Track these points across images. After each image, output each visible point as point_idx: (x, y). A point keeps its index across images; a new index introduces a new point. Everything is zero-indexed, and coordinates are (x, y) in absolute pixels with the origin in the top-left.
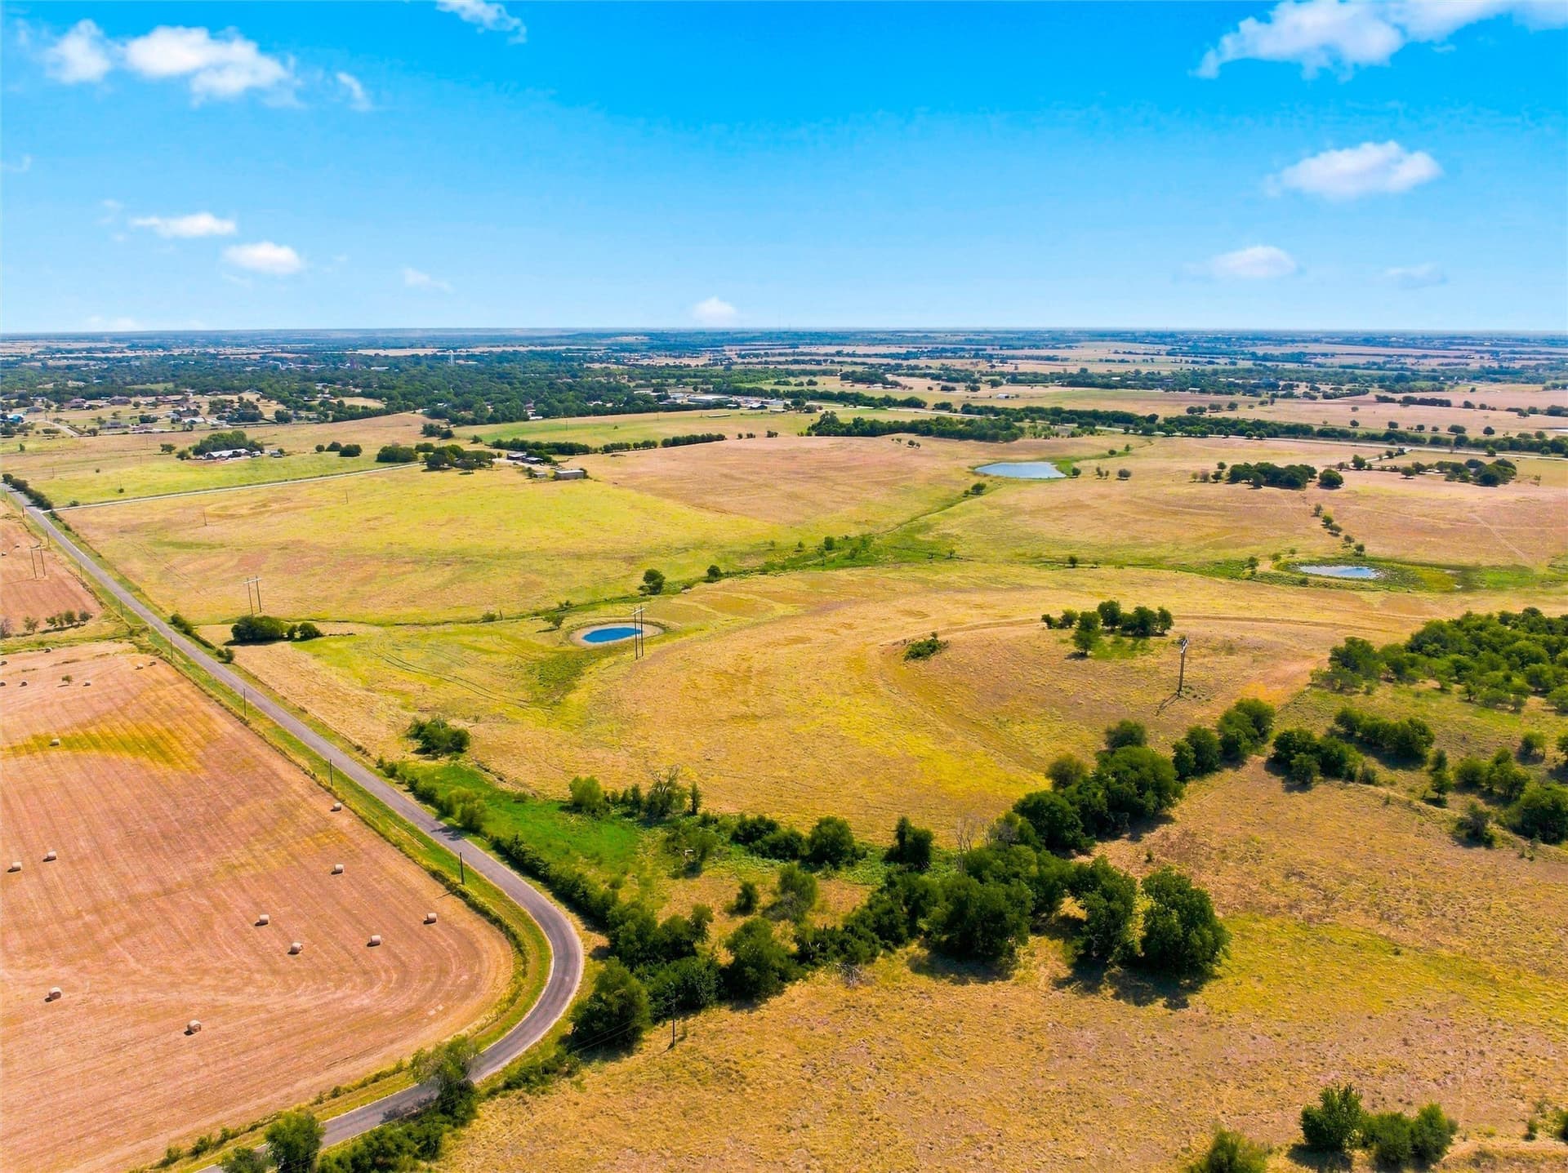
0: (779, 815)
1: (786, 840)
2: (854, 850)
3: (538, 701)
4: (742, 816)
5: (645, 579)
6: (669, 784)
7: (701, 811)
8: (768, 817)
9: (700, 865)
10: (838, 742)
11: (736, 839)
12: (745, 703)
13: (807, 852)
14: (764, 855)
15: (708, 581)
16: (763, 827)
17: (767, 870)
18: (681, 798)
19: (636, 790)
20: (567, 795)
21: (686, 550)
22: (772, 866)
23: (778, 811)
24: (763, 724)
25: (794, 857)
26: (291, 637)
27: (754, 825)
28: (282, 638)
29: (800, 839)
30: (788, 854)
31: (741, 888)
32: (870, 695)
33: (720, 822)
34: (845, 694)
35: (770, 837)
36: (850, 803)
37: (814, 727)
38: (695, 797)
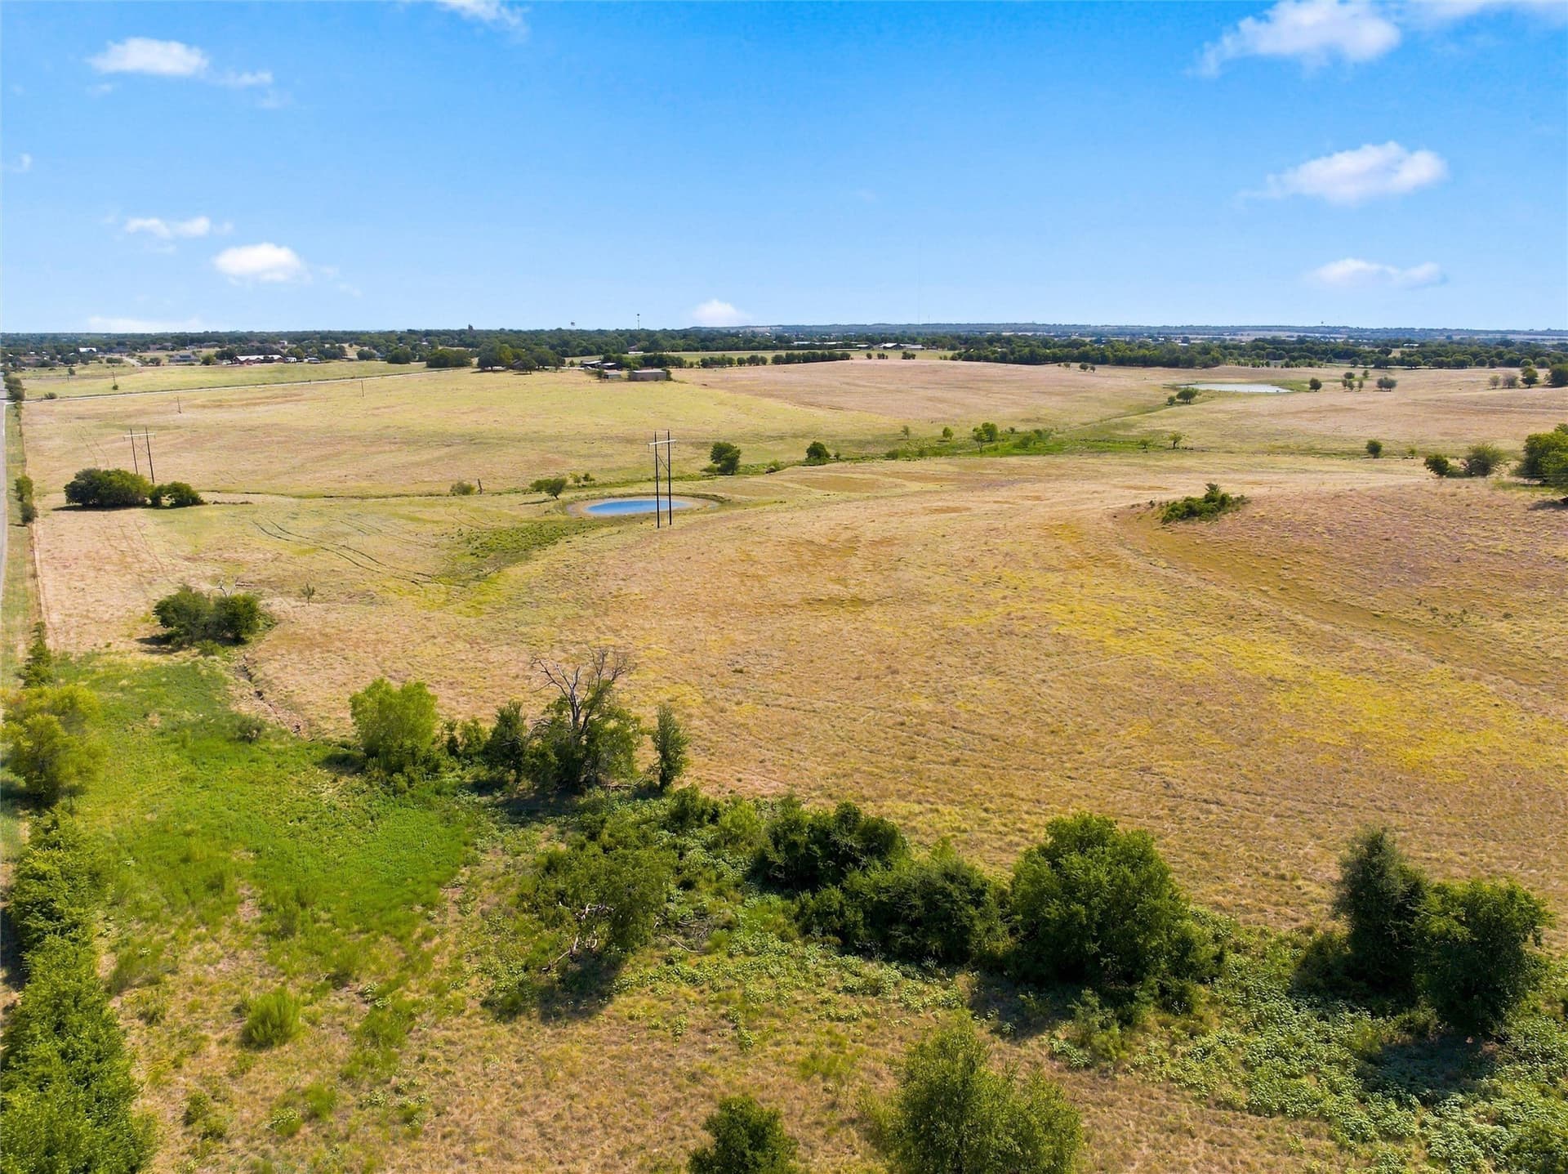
0: (902, 807)
1: (929, 891)
2: (1186, 945)
3: (452, 575)
4: (789, 802)
5: (713, 457)
6: (593, 704)
7: (679, 784)
8: (869, 811)
9: (615, 965)
10: (1049, 644)
11: (762, 876)
12: (842, 581)
13: (1003, 944)
14: (847, 944)
15: (807, 463)
16: (849, 841)
17: (855, 1006)
18: (623, 743)
19: (508, 720)
20: (342, 728)
21: (781, 438)
22: (876, 989)
23: (903, 797)
24: (874, 612)
25: (954, 956)
26: (156, 504)
27: (822, 834)
28: (143, 505)
29: (977, 896)
30: (935, 945)
31: (710, 1125)
32: (1108, 571)
33: (726, 820)
34: (1051, 569)
35: (871, 878)
36: (1115, 786)
37: (995, 617)
38: (669, 744)
